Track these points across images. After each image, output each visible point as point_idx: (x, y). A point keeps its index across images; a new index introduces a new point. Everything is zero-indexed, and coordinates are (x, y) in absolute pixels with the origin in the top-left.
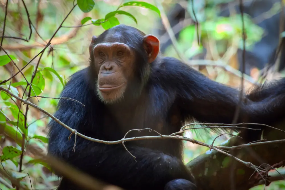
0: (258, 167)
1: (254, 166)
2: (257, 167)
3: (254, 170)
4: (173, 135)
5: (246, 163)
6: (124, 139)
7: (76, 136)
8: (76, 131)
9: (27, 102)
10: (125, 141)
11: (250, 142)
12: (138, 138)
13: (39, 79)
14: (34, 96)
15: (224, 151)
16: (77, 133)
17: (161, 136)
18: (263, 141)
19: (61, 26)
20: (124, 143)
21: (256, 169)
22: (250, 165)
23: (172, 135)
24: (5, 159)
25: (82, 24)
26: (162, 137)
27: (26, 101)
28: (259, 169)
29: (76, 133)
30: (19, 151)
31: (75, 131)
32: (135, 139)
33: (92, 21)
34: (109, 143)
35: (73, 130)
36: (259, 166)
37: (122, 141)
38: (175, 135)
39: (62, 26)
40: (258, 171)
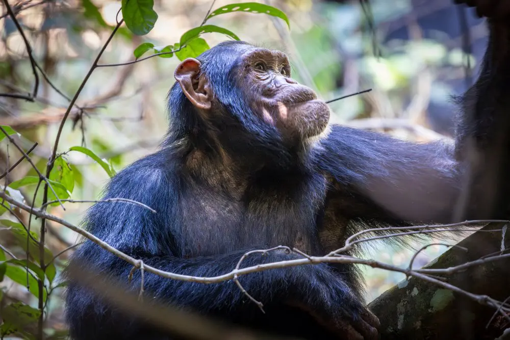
0: (503, 303)
1: (493, 302)
2: (500, 304)
3: (495, 309)
4: (333, 255)
5: (478, 297)
6: (236, 271)
7: (142, 271)
8: (142, 262)
9: (43, 213)
10: (238, 274)
11: (482, 257)
12: (263, 268)
13: (62, 172)
14: (54, 201)
15: (435, 278)
16: (144, 267)
17: (309, 259)
18: (505, 252)
19: (95, 66)
20: (238, 279)
21: (499, 306)
22: (486, 300)
23: (330, 256)
24: (8, 332)
25: (137, 58)
26: (311, 260)
27: (39, 211)
28: (504, 306)
29: (142, 267)
30: (35, 310)
31: (140, 263)
32: (258, 268)
33: (156, 51)
34: (208, 281)
35: (136, 261)
36: (503, 301)
37: (233, 276)
38: (336, 255)
39: (98, 64)
40: (502, 311)
